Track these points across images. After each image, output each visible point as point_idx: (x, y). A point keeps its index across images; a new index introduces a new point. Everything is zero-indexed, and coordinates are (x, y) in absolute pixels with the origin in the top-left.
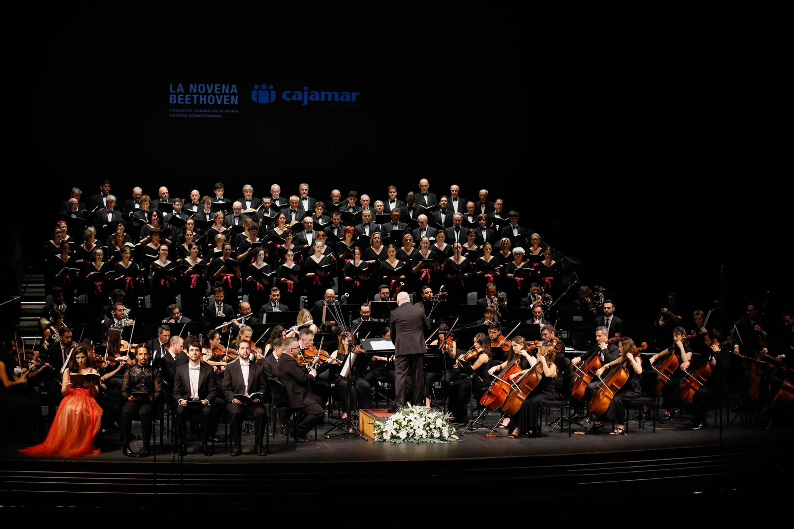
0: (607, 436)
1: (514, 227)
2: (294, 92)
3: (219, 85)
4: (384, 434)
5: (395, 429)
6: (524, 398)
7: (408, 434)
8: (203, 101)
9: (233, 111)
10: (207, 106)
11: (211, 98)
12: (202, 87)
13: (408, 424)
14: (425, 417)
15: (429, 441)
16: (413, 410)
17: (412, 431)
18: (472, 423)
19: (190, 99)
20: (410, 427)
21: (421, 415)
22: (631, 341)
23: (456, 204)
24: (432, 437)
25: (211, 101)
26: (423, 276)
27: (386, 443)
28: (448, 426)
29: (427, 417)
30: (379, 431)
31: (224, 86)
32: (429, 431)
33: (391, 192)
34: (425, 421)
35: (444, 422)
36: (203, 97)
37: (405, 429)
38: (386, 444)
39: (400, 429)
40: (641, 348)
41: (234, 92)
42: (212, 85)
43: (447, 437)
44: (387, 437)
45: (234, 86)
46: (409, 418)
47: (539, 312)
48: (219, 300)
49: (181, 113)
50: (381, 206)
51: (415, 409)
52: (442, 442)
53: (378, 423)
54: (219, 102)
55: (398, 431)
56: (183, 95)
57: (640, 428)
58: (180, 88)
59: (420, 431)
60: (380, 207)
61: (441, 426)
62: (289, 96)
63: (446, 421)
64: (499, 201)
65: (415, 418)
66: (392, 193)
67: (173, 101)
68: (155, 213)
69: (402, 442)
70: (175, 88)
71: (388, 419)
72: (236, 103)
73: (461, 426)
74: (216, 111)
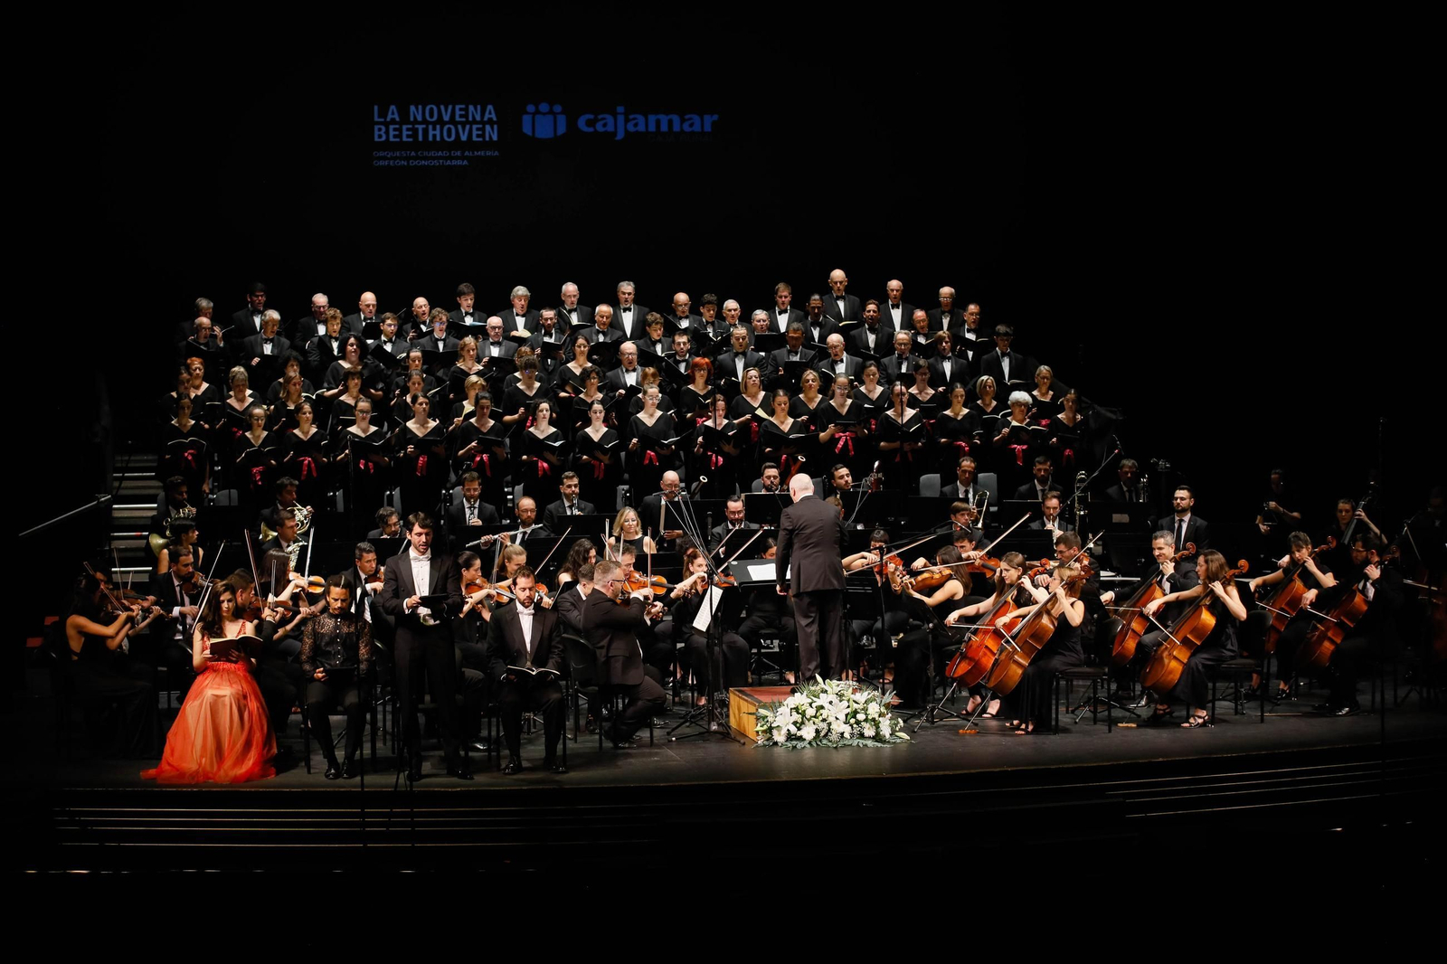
0: (1177, 729)
1: (1004, 354)
2: (600, 117)
3: (463, 106)
4: (775, 732)
5: (795, 723)
6: (1025, 663)
7: (817, 731)
8: (434, 136)
9: (488, 153)
10: (442, 145)
11: (449, 130)
12: (431, 110)
13: (818, 714)
14: (848, 701)
15: (855, 743)
16: (826, 688)
17: (824, 725)
18: (933, 709)
19: (410, 133)
20: (820, 718)
21: (840, 696)
22: (1219, 557)
23: (897, 315)
24: (862, 736)
25: (449, 136)
26: (840, 446)
27: (779, 748)
28: (890, 715)
29: (851, 700)
30: (765, 727)
31: (471, 108)
32: (855, 726)
33: (781, 297)
34: (849, 707)
35: (883, 710)
36: (434, 129)
37: (811, 722)
38: (777, 750)
39: (803, 723)
40: (1236, 571)
41: (490, 119)
42: (450, 107)
43: (888, 736)
44: (779, 737)
45: (490, 107)
46: (818, 702)
47: (1055, 508)
48: (472, 497)
49: (392, 158)
50: (764, 321)
51: (830, 685)
52: (879, 745)
53: (763, 712)
54: (464, 138)
55: (799, 725)
56: (397, 126)
57: (1236, 714)
58: (393, 113)
59: (839, 726)
60: (762, 323)
61: (876, 716)
62: (591, 123)
63: (887, 706)
64: (972, 308)
65: (831, 703)
66: (783, 299)
67: (380, 136)
68: (352, 340)
69: (808, 746)
70: (383, 114)
71: (781, 704)
72: (495, 138)
73: (913, 716)
74: (459, 153)
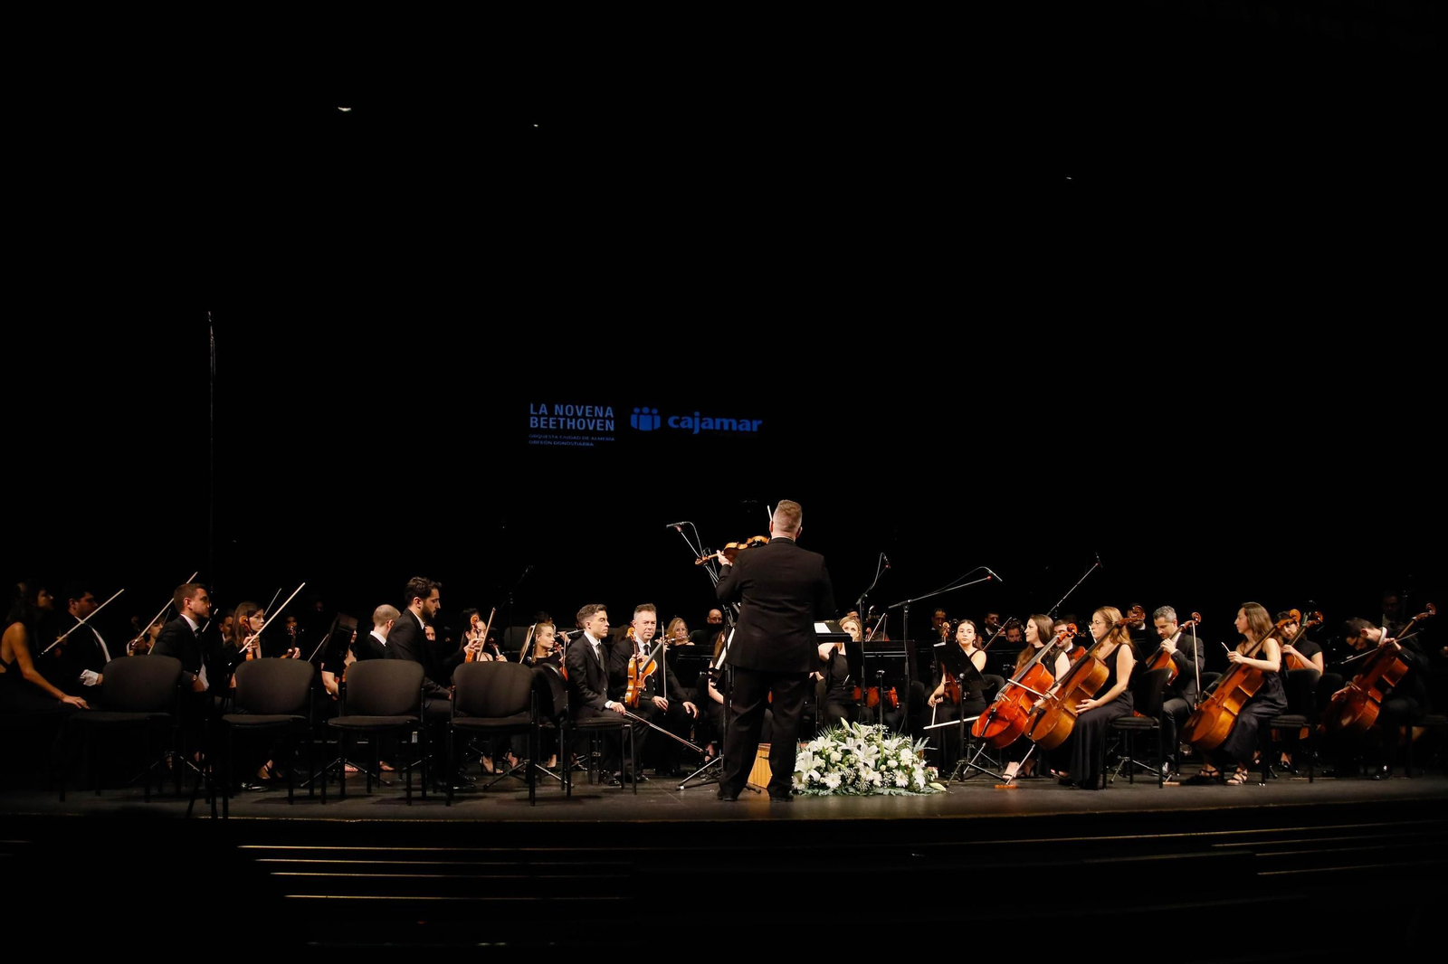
2: (682, 418)
3: (591, 408)
5: (818, 769)
7: (843, 778)
8: (571, 426)
9: (607, 439)
10: (576, 432)
11: (581, 422)
12: (569, 409)
13: (844, 759)
14: (878, 747)
15: (889, 793)
16: (855, 732)
17: (851, 772)
19: (555, 423)
20: (847, 764)
21: (869, 741)
24: (893, 785)
25: (581, 426)
27: (799, 797)
28: (924, 762)
29: (880, 746)
31: (596, 408)
32: (886, 773)
34: (878, 752)
35: (916, 759)
36: (571, 421)
37: (836, 768)
38: (798, 799)
39: (827, 769)
41: (609, 417)
42: (582, 407)
45: (609, 408)
46: (844, 746)
49: (543, 440)
52: (914, 794)
54: (591, 428)
55: (822, 771)
56: (546, 418)
58: (544, 410)
59: (867, 773)
63: (920, 754)
67: (535, 424)
69: (832, 795)
70: (537, 410)
72: (611, 428)
74: (587, 438)
